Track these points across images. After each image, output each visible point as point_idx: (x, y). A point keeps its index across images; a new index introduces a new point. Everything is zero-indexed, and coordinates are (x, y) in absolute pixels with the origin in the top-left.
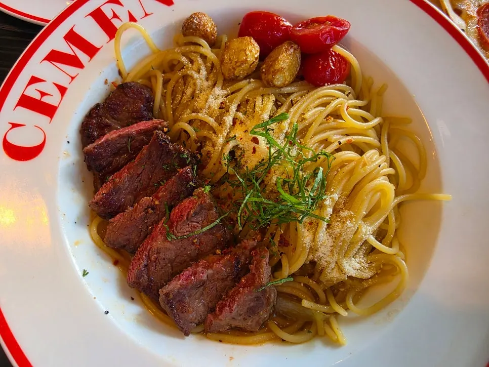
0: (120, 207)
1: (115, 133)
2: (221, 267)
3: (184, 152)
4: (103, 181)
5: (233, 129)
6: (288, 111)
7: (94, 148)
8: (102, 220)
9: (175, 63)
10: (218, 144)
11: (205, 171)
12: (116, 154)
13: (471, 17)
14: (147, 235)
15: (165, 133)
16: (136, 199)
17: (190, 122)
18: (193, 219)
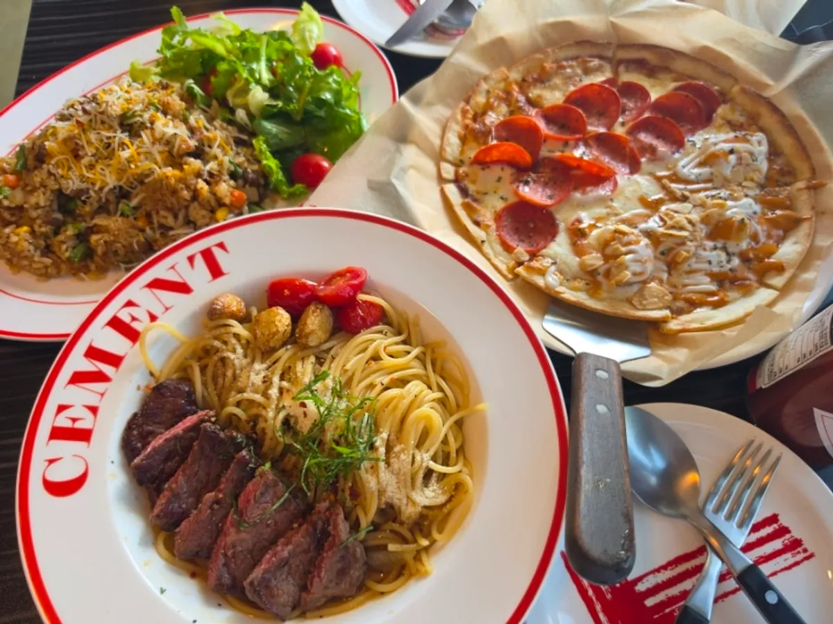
0: (183, 513)
1: (160, 438)
2: (300, 538)
3: (237, 436)
4: (159, 491)
5: (282, 399)
6: (329, 368)
7: (142, 460)
8: (168, 533)
9: (209, 348)
10: (269, 419)
11: (265, 449)
12: (166, 460)
13: (488, 226)
14: (219, 532)
15: (214, 423)
16: (199, 499)
17: (238, 404)
18: (263, 500)
